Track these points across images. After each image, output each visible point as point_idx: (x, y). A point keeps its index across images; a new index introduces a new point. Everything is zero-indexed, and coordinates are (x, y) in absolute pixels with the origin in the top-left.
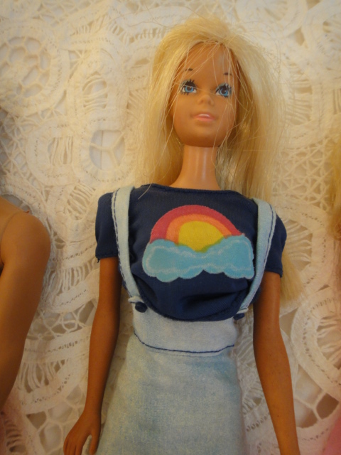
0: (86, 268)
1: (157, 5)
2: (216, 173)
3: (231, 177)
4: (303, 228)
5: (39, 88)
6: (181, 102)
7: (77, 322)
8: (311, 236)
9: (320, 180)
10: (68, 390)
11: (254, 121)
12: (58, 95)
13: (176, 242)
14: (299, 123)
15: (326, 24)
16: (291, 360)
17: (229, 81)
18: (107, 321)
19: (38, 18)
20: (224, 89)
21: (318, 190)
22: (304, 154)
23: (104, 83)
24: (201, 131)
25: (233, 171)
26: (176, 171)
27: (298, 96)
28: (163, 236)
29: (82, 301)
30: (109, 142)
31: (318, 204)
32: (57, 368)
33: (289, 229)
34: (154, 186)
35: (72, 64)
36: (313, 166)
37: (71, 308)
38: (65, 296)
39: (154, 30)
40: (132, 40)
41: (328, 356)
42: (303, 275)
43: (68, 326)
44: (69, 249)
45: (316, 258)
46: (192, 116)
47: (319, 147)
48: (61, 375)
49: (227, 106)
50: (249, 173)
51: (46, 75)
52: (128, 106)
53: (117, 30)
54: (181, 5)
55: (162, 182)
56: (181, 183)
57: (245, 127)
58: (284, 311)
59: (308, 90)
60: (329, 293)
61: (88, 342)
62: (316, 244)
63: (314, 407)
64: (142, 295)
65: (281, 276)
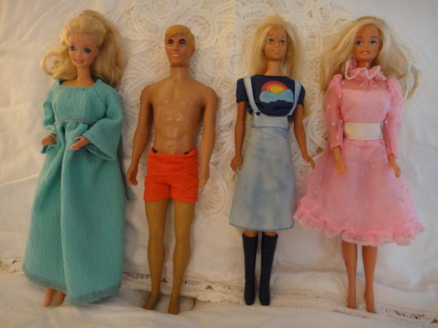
0: (230, 109)
1: (253, 3)
2: (279, 70)
3: (285, 73)
4: (312, 91)
5: (206, 38)
6: (268, 46)
7: (228, 129)
8: (314, 93)
9: (318, 72)
10: (227, 151)
11: (293, 52)
12: (214, 40)
13: (270, 91)
14: (310, 50)
15: (321, 9)
16: (307, 138)
17: (284, 39)
18: (240, 126)
19: (203, 8)
20: (283, 41)
21: (317, 76)
22: (312, 62)
23: (235, 36)
24: (276, 56)
25: (286, 69)
26: (266, 69)
27: (310, 39)
28: (266, 90)
29: (229, 121)
30: (237, 59)
31: (317, 81)
32: (223, 144)
33: (307, 91)
34: (258, 75)
35: (219, 28)
36: (315, 67)
37: (225, 123)
38: (223, 119)
39: (252, 13)
40: (244, 18)
41: (319, 134)
42: (312, 108)
43: (226, 130)
44: (223, 101)
45: (316, 101)
46: (273, 51)
47: (318, 60)
48: (225, 145)
49: (284, 47)
50: (291, 70)
51: (209, 32)
52: (244, 45)
53: (238, 14)
54: (263, 2)
55: (260, 73)
56: (268, 74)
57: (290, 54)
58: (304, 121)
59: (314, 37)
60: (321, 113)
61: (233, 136)
62: (316, 96)
63: (315, 151)
64: (259, 109)
65: (303, 107)
